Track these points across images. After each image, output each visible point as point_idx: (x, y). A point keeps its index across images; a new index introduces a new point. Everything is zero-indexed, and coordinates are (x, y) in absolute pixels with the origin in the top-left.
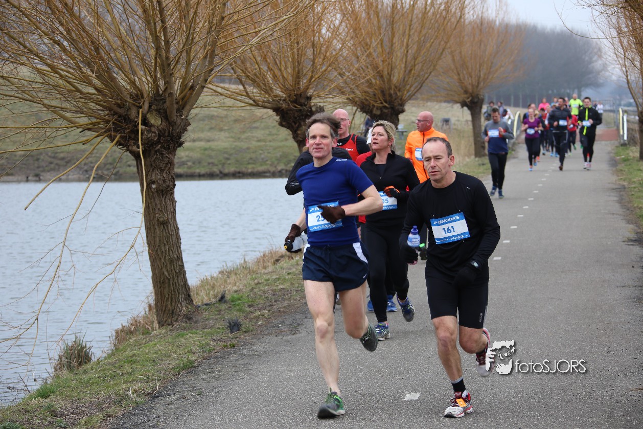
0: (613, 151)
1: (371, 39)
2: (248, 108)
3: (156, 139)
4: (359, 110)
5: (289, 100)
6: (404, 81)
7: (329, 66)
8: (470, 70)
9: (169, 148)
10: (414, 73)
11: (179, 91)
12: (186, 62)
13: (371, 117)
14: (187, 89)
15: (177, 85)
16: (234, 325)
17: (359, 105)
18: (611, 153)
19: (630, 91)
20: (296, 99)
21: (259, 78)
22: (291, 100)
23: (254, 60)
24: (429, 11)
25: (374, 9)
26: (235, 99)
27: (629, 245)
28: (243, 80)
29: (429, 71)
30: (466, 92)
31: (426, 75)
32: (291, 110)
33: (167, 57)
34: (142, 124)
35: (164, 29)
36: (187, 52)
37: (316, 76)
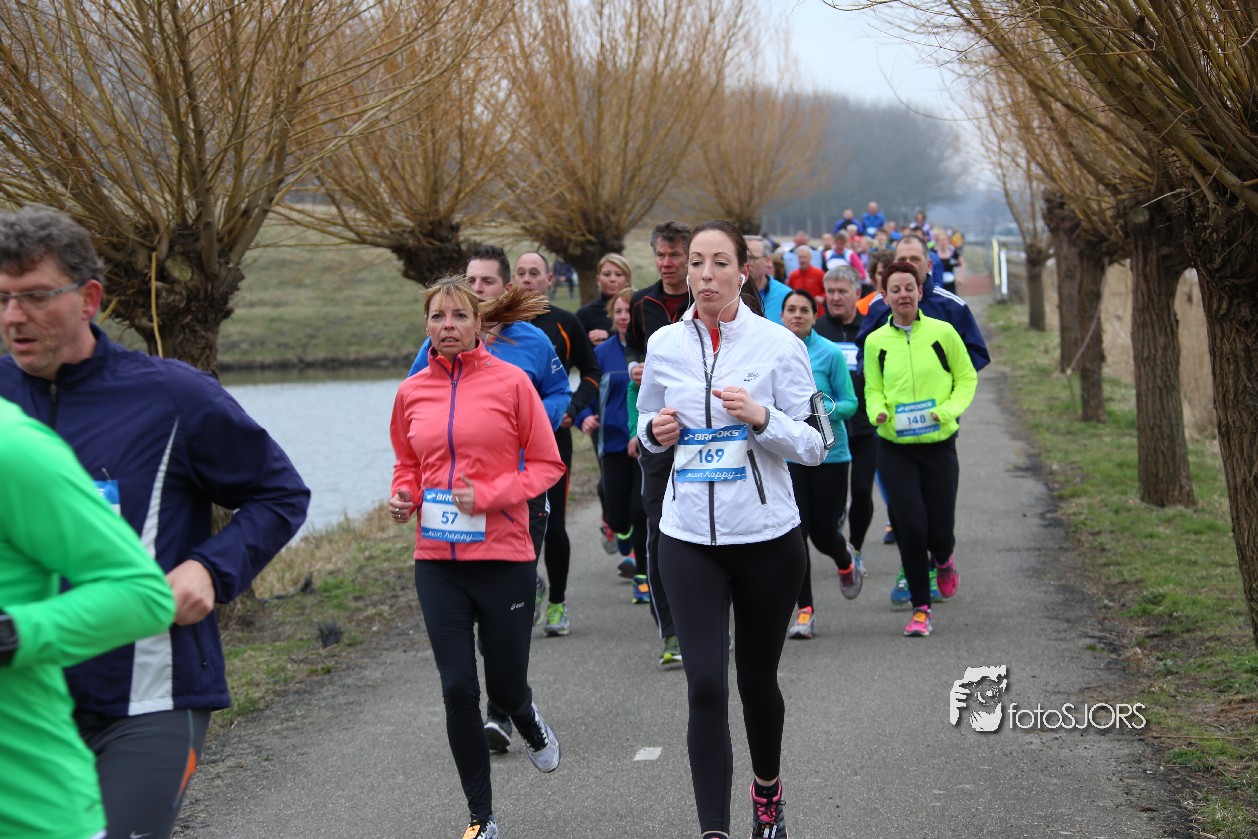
1: (562, 123)
2: (348, 246)
3: (182, 305)
4: (544, 247)
5: (420, 232)
6: (622, 196)
7: (491, 170)
8: (735, 174)
9: (206, 322)
10: (639, 183)
11: (222, 220)
12: (235, 167)
13: (565, 259)
14: (237, 217)
15: (219, 209)
16: (330, 633)
17: (543, 238)
19: (1011, 209)
20: (432, 231)
21: (365, 194)
22: (424, 231)
23: (356, 162)
24: (662, 73)
25: (565, 70)
26: (324, 232)
27: (1017, 477)
28: (338, 196)
29: (665, 177)
30: (729, 213)
31: (661, 185)
32: (424, 249)
33: (200, 160)
34: (157, 279)
35: (194, 109)
36: (236, 150)
37: (468, 190)
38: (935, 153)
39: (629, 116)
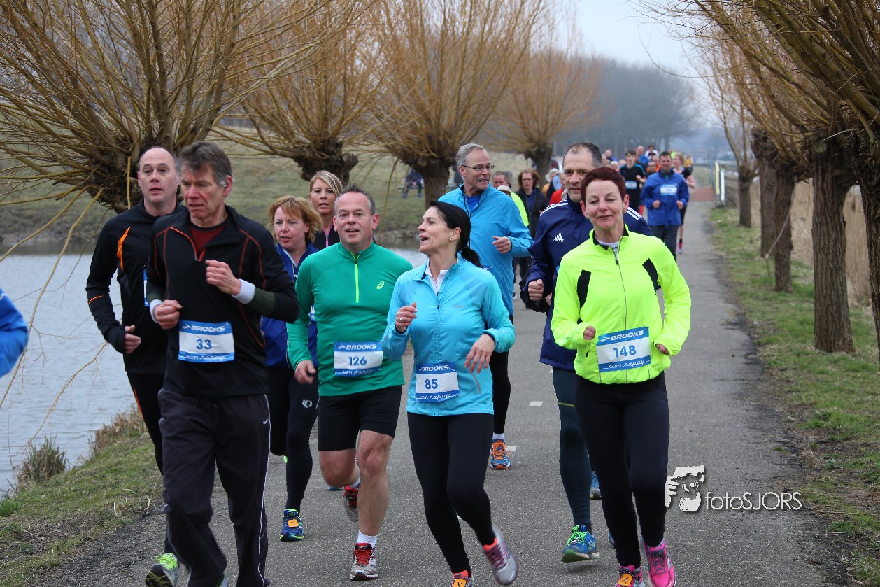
0: (708, 215)
1: (415, 73)
2: (263, 156)
4: (400, 160)
5: (315, 147)
6: (456, 127)
7: (365, 105)
8: (536, 112)
10: (468, 116)
11: (177, 134)
12: (187, 98)
14: (188, 133)
15: (175, 128)
17: (400, 154)
18: (706, 216)
19: (729, 141)
20: (323, 147)
21: (276, 119)
22: (317, 147)
23: (271, 97)
24: (487, 39)
25: (419, 36)
26: (248, 146)
27: (728, 329)
28: (257, 121)
29: (487, 114)
30: (531, 140)
31: (483, 119)
32: (317, 159)
33: (163, 93)
34: (130, 176)
35: (160, 57)
36: (188, 85)
37: (349, 118)
38: (676, 101)
39: (463, 69)
